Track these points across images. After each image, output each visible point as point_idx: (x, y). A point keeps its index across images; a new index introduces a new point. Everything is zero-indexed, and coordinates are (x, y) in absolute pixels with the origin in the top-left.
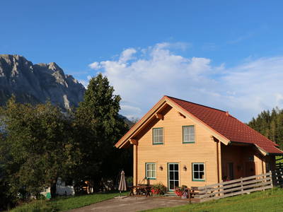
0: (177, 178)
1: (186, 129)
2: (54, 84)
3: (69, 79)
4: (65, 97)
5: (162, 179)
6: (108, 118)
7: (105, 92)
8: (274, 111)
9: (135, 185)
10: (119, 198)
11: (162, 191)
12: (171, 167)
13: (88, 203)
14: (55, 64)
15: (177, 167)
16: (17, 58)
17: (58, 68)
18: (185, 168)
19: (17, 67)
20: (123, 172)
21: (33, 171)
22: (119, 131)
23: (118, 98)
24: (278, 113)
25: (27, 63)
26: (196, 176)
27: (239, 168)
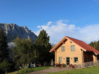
0: (69, 62)
1: (72, 47)
2: (25, 33)
3: (30, 31)
4: (28, 37)
5: (64, 62)
6: (46, 43)
7: (45, 35)
8: (95, 42)
9: (55, 64)
10: (51, 68)
11: (64, 66)
12: (67, 58)
13: (42, 69)
14: (25, 26)
15: (69, 58)
16: (14, 24)
17: (26, 28)
18: (72, 59)
19: (14, 27)
20: (52, 60)
21: (24, 59)
22: (49, 47)
23: (49, 37)
24: (96, 42)
25: (17, 26)
26: (75, 61)
27: (88, 59)
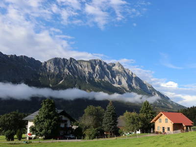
0: (164, 130)
1: (166, 120)
5: (161, 130)
9: (155, 131)
18: (166, 128)
20: (152, 128)
26: (168, 130)
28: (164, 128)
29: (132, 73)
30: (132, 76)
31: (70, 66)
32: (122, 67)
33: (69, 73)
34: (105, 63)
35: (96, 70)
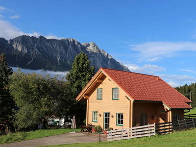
0: (109, 122)
18: (113, 117)
26: (119, 122)
28: (107, 115)
29: (108, 55)
30: (107, 57)
31: (40, 45)
32: (97, 48)
33: (38, 53)
34: (79, 43)
35: (68, 50)
